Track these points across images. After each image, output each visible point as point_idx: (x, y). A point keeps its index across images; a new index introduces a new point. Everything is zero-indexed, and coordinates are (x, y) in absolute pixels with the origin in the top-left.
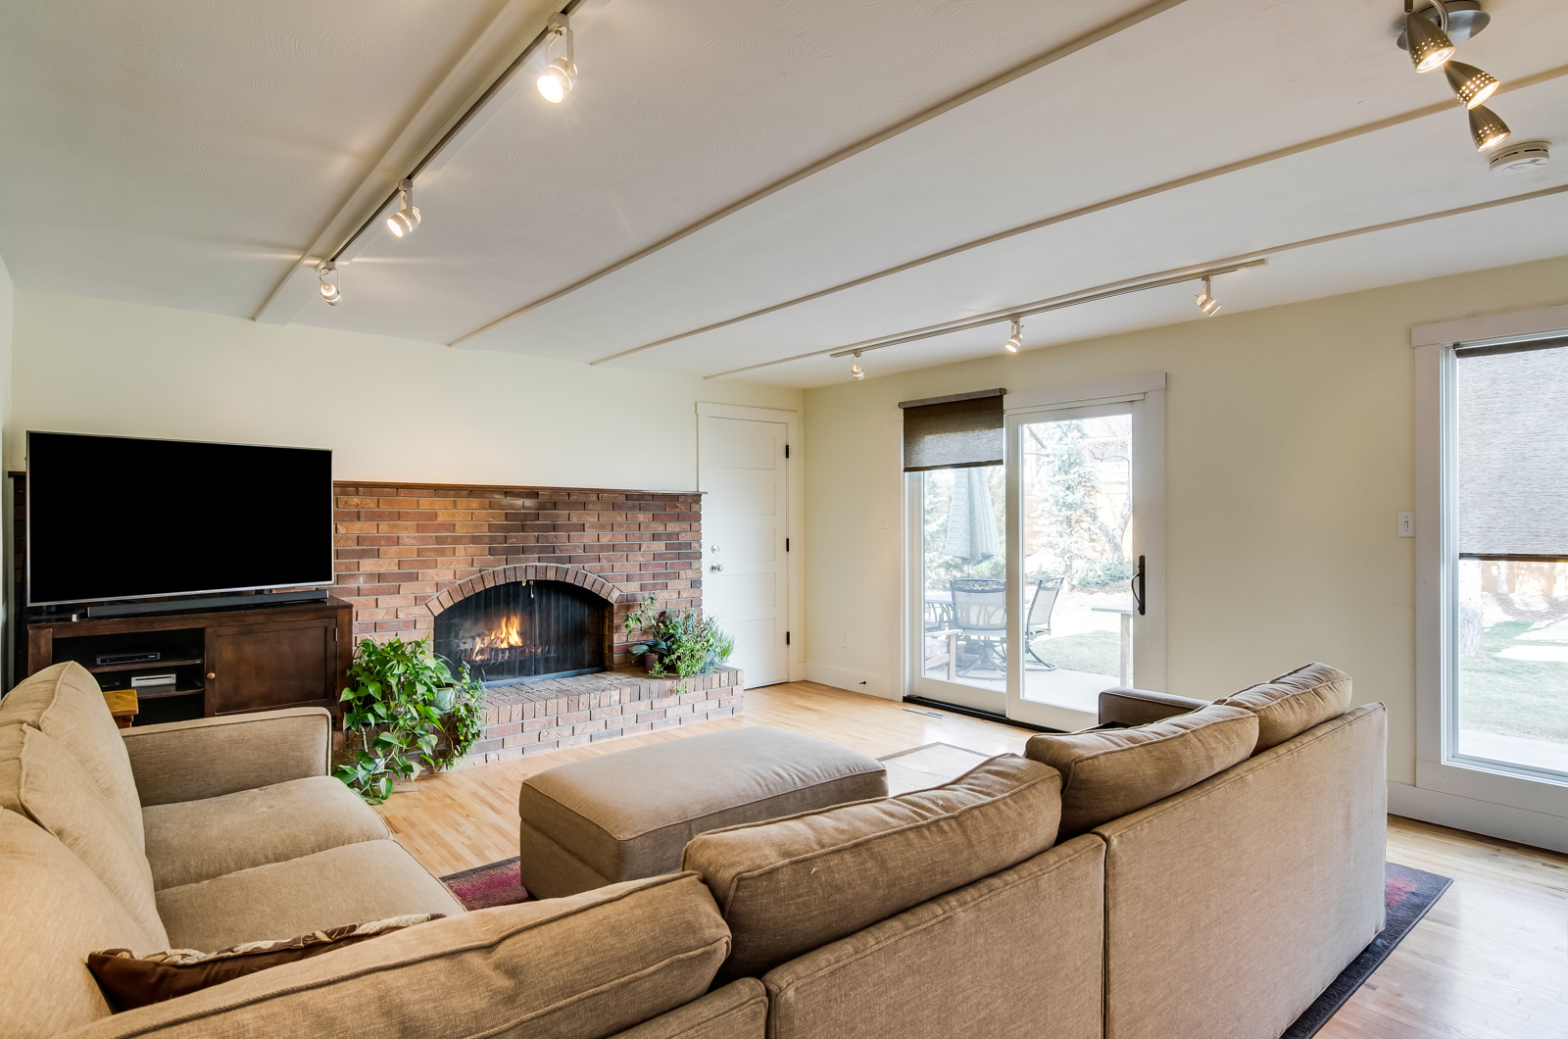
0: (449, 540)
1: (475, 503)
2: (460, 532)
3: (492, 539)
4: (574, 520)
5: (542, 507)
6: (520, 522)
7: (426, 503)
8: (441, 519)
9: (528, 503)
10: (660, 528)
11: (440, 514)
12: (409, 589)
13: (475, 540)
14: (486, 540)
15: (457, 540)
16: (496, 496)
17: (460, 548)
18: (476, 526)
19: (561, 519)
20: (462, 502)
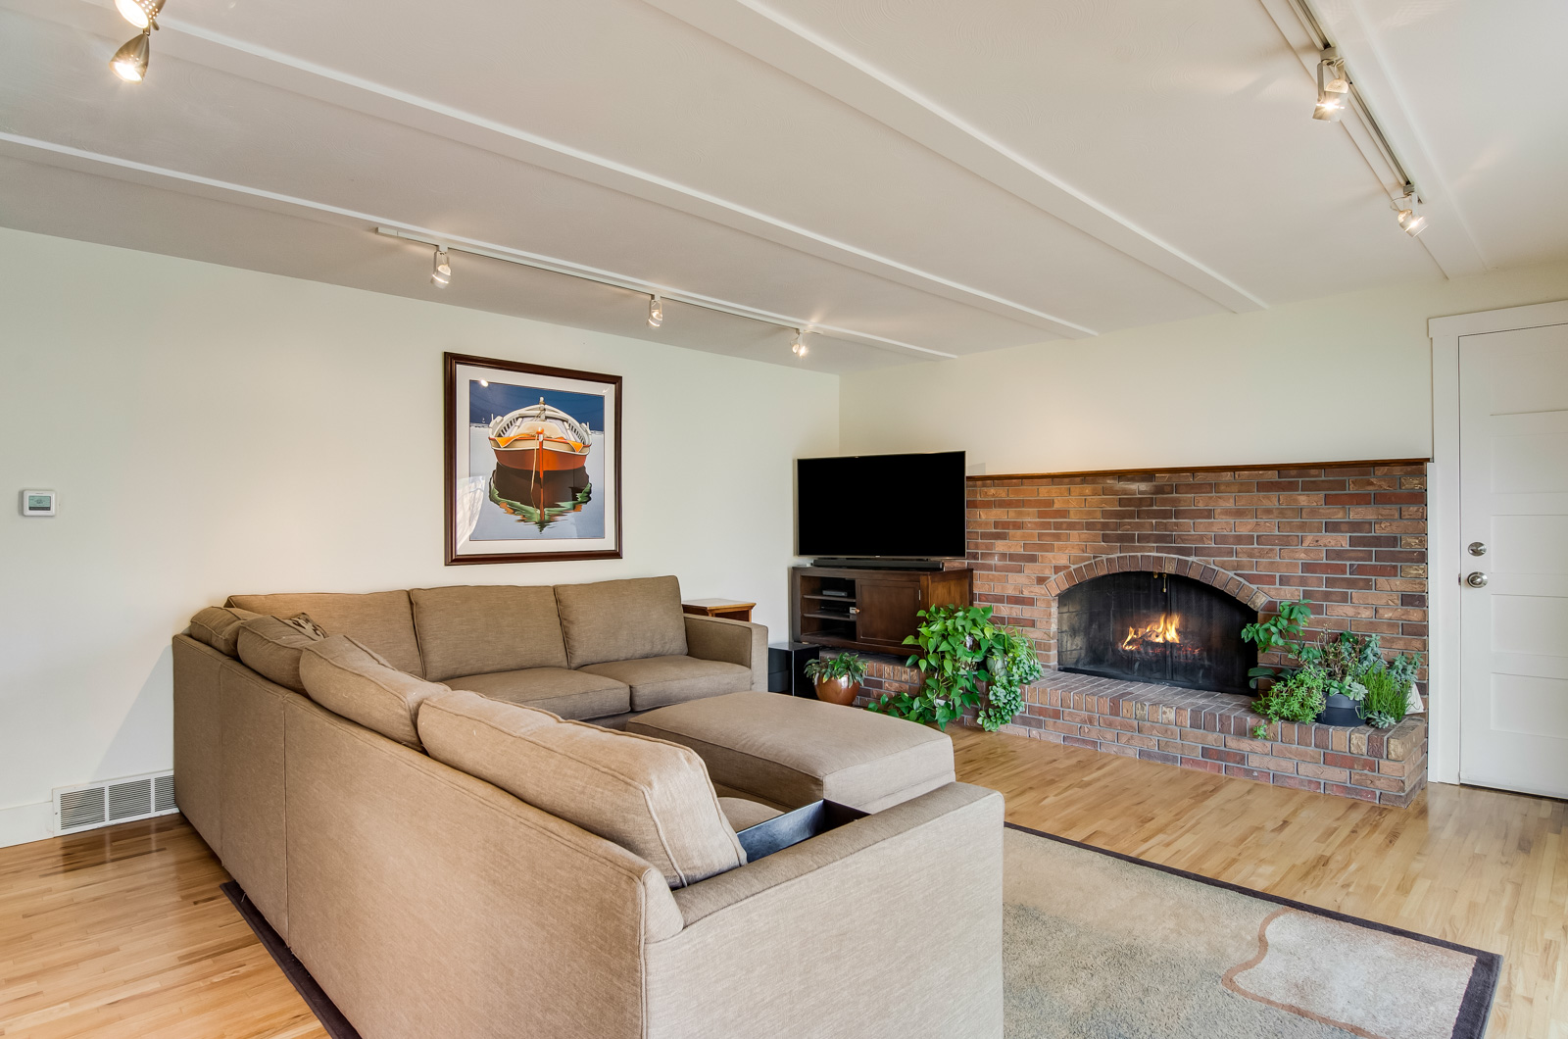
0: (1064, 526)
1: (1088, 489)
2: (1073, 519)
3: (1105, 526)
4: (1201, 506)
5: (1159, 490)
6: (1135, 507)
7: (1045, 491)
8: (1057, 506)
9: (1143, 486)
10: (1338, 515)
11: (1056, 501)
12: (1032, 571)
13: (1089, 526)
14: (1099, 526)
15: (1072, 526)
16: (1108, 481)
17: (1074, 533)
18: (1089, 513)
19: (1182, 503)
20: (1076, 489)
